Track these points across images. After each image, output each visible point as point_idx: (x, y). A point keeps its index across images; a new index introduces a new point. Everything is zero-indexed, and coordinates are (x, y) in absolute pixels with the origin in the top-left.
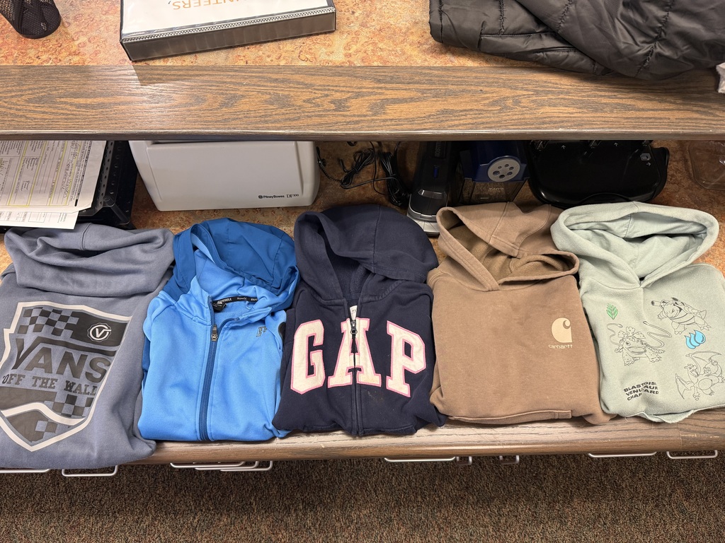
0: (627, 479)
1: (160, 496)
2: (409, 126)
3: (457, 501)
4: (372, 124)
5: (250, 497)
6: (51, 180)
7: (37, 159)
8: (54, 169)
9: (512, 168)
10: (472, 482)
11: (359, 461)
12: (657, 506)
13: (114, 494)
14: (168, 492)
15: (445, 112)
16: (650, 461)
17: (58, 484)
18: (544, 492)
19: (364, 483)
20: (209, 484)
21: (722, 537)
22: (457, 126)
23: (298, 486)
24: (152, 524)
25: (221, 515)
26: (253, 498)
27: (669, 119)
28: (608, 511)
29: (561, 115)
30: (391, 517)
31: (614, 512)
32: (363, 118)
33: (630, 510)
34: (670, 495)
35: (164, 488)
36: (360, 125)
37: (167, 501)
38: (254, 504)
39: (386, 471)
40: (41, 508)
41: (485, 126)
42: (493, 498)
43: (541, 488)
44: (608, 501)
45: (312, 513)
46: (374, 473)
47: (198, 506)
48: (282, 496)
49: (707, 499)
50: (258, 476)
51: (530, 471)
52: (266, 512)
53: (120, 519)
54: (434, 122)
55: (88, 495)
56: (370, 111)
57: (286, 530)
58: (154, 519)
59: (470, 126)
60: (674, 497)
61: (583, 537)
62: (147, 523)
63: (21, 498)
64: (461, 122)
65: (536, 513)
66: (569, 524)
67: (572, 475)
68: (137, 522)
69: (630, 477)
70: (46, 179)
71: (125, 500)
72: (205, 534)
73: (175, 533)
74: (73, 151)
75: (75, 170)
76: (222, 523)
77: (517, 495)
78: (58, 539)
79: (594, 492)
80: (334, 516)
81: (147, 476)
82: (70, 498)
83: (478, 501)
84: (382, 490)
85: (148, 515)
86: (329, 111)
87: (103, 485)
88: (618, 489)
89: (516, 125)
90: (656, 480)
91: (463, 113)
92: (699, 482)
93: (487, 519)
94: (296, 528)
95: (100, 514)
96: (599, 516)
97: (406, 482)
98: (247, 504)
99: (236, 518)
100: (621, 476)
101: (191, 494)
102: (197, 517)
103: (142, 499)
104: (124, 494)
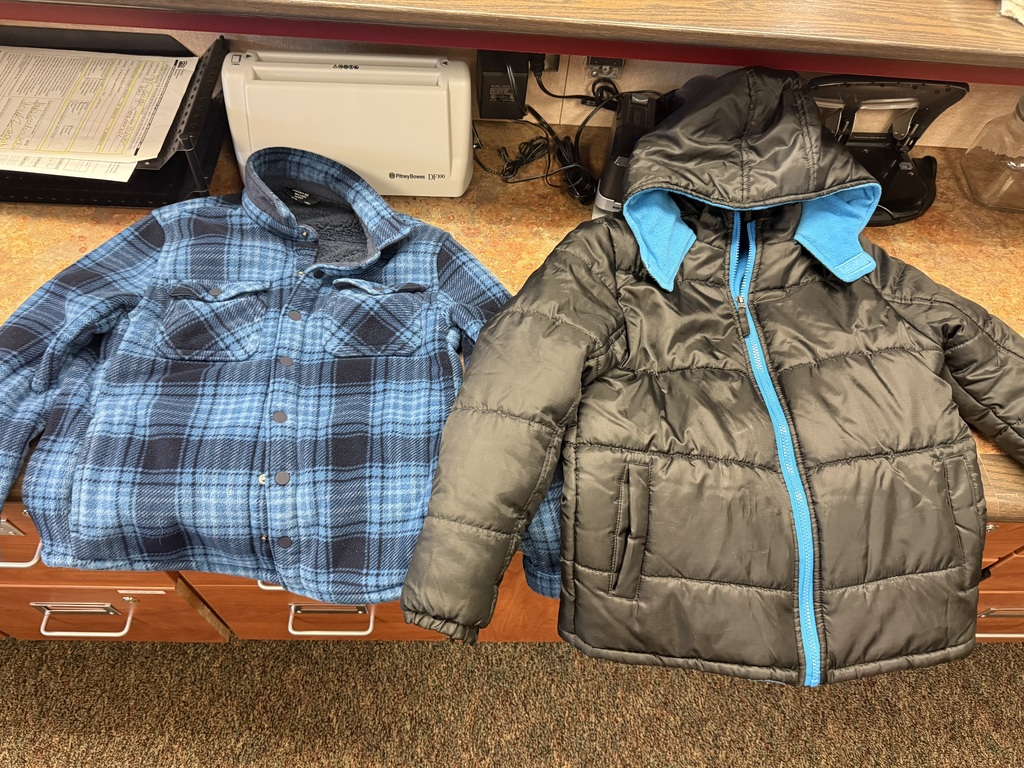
0: (905, 696)
1: (186, 705)
5: (329, 710)
7: (88, 104)
8: (109, 116)
10: (673, 695)
11: (500, 660)
12: (953, 738)
13: (112, 700)
14: (199, 699)
16: (937, 671)
17: (25, 681)
18: (783, 712)
19: (507, 693)
23: (406, 694)
24: (169, 749)
25: (281, 736)
26: (333, 711)
28: (880, 745)
30: (549, 746)
31: (889, 746)
33: (914, 744)
34: (971, 722)
35: (193, 693)
37: (197, 712)
38: (335, 721)
39: (541, 675)
42: (706, 720)
43: (777, 707)
44: (879, 728)
45: (426, 737)
46: (524, 678)
47: (245, 722)
48: (379, 709)
50: (344, 678)
52: (352, 734)
53: (118, 739)
55: (71, 700)
58: (173, 740)
60: (977, 726)
62: (161, 747)
65: (771, 744)
66: (823, 761)
69: (910, 694)
70: (96, 125)
71: (129, 710)
75: (138, 118)
76: (281, 749)
77: (742, 716)
80: (460, 742)
81: (168, 674)
82: (41, 705)
83: (682, 724)
84: (534, 704)
85: (163, 735)
87: (97, 685)
90: (948, 699)
92: (1011, 703)
93: (697, 753)
94: (400, 760)
95: (85, 731)
96: (868, 752)
97: (573, 693)
98: (323, 721)
99: (304, 742)
100: (895, 692)
101: (235, 703)
102: (241, 739)
103: (157, 709)
104: (128, 700)
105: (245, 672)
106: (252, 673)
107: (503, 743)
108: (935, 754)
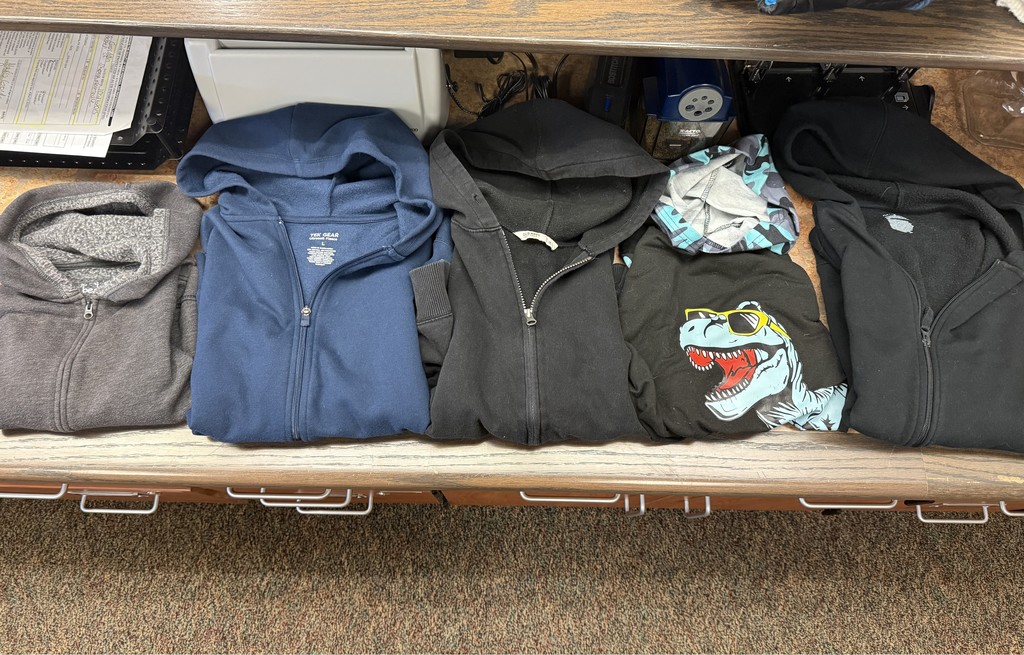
0: (864, 551)
1: (216, 547)
2: (568, 33)
3: (626, 572)
4: (517, 28)
5: (341, 554)
6: (75, 90)
7: (56, 62)
8: (79, 75)
9: (711, 102)
10: (649, 546)
11: (494, 511)
12: (903, 589)
13: (152, 543)
14: (227, 542)
15: (618, 15)
16: (897, 528)
17: (76, 525)
18: (748, 563)
19: (499, 541)
20: (284, 534)
21: (991, 636)
22: (634, 35)
23: (408, 542)
24: (204, 586)
25: (300, 576)
26: (344, 555)
27: (926, 38)
28: (835, 594)
29: (778, 27)
30: (534, 589)
31: (843, 595)
32: (505, 19)
33: (866, 594)
34: (923, 575)
35: (222, 537)
36: (500, 29)
37: (226, 555)
38: (346, 564)
39: (530, 525)
40: (51, 557)
41: (671, 37)
42: (677, 570)
43: (743, 558)
44: (836, 579)
45: (426, 579)
46: (514, 528)
47: (268, 564)
48: (385, 554)
49: (973, 582)
50: (354, 526)
51: (729, 535)
52: (361, 575)
53: (160, 577)
54: (602, 28)
55: (117, 542)
56: (515, 10)
57: (388, 601)
58: (207, 578)
59: (652, 36)
60: (928, 578)
61: (799, 628)
62: (197, 584)
63: (23, 543)
64: (640, 30)
65: (735, 592)
66: (781, 607)
67: (787, 542)
68: (183, 582)
69: (869, 549)
70: (68, 88)
71: (167, 551)
72: (277, 602)
73: (235, 599)
74: (105, 51)
75: (108, 77)
76: (300, 588)
77: (711, 566)
78: (72, 601)
79: (817, 567)
80: (456, 584)
81: (199, 520)
82: (92, 546)
83: (655, 572)
84: (523, 552)
85: (198, 573)
86: (458, 7)
88: (850, 564)
89: (714, 38)
90: (904, 554)
91: (644, 18)
92: (964, 559)
93: (667, 598)
94: (403, 599)
95: (132, 568)
96: (823, 600)
97: (558, 542)
98: (335, 564)
99: (319, 582)
100: (855, 547)
101: (259, 547)
102: (265, 579)
103: (191, 551)
104: (166, 542)
105: (266, 520)
106: (273, 521)
107: (494, 586)
108: (884, 604)
